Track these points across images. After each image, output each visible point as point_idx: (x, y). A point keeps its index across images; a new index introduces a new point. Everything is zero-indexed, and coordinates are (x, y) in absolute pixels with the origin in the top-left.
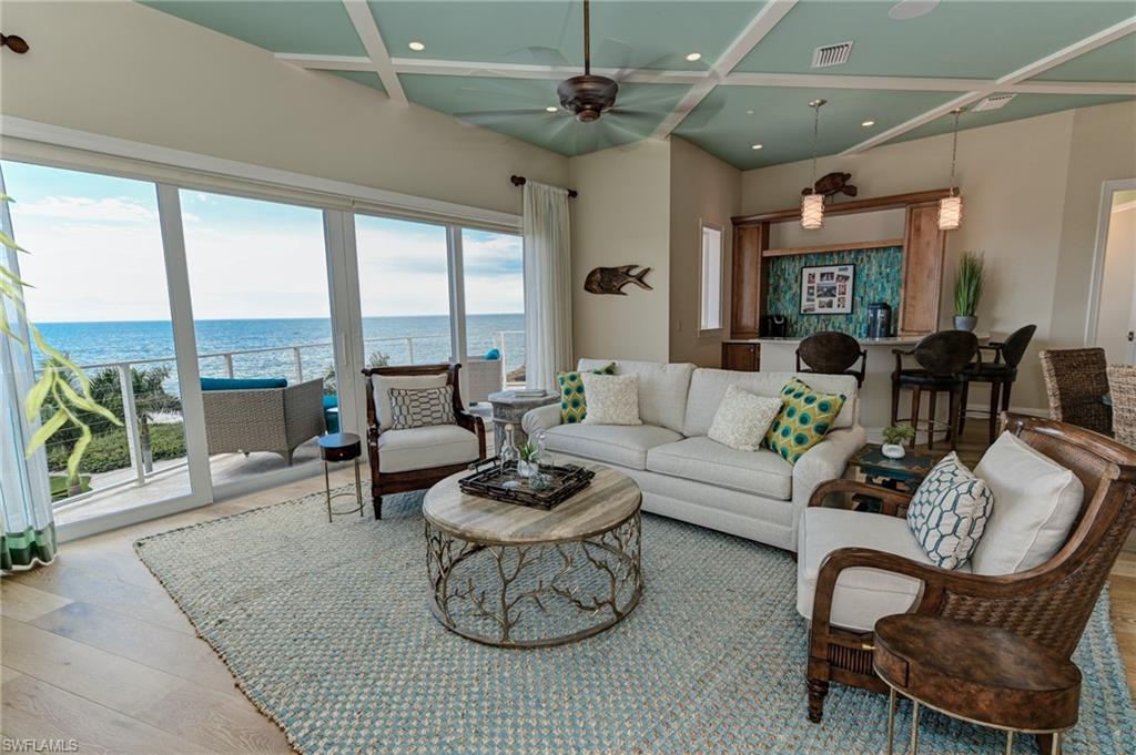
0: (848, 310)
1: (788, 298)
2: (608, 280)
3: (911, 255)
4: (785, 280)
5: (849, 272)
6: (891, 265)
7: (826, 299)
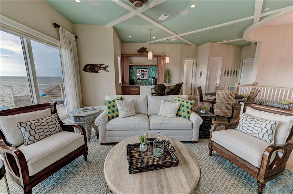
0: (147, 78)
1: (134, 75)
2: (93, 68)
3: (159, 67)
4: (134, 71)
5: (147, 70)
6: (154, 69)
7: (143, 76)
